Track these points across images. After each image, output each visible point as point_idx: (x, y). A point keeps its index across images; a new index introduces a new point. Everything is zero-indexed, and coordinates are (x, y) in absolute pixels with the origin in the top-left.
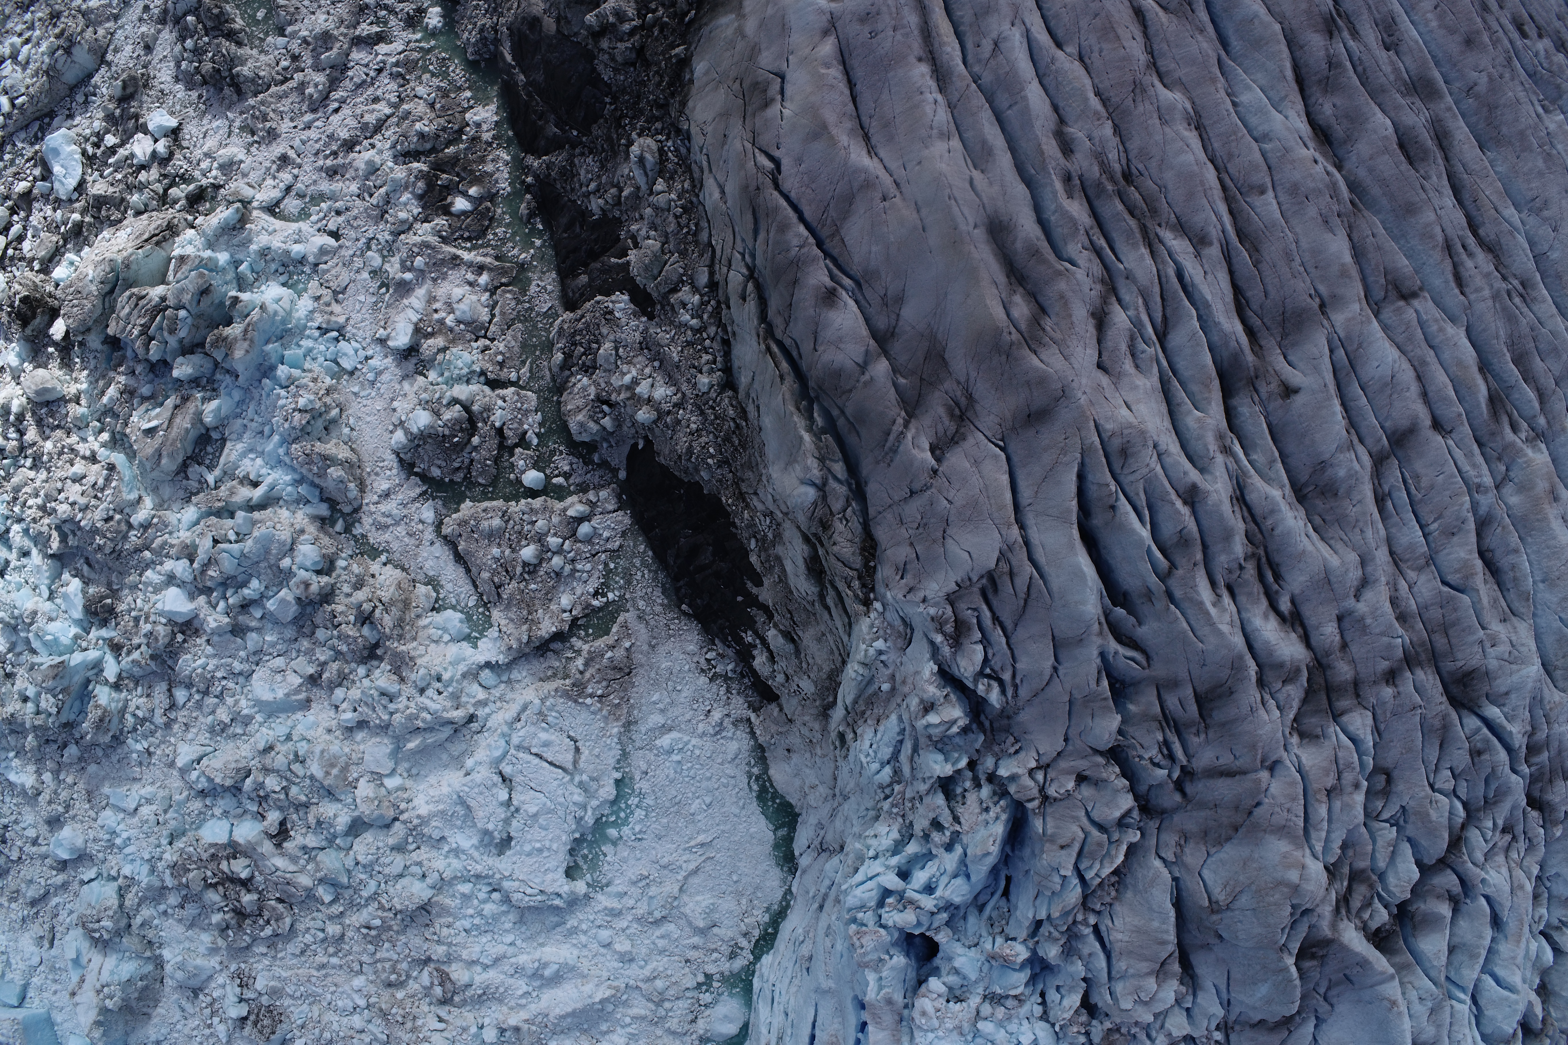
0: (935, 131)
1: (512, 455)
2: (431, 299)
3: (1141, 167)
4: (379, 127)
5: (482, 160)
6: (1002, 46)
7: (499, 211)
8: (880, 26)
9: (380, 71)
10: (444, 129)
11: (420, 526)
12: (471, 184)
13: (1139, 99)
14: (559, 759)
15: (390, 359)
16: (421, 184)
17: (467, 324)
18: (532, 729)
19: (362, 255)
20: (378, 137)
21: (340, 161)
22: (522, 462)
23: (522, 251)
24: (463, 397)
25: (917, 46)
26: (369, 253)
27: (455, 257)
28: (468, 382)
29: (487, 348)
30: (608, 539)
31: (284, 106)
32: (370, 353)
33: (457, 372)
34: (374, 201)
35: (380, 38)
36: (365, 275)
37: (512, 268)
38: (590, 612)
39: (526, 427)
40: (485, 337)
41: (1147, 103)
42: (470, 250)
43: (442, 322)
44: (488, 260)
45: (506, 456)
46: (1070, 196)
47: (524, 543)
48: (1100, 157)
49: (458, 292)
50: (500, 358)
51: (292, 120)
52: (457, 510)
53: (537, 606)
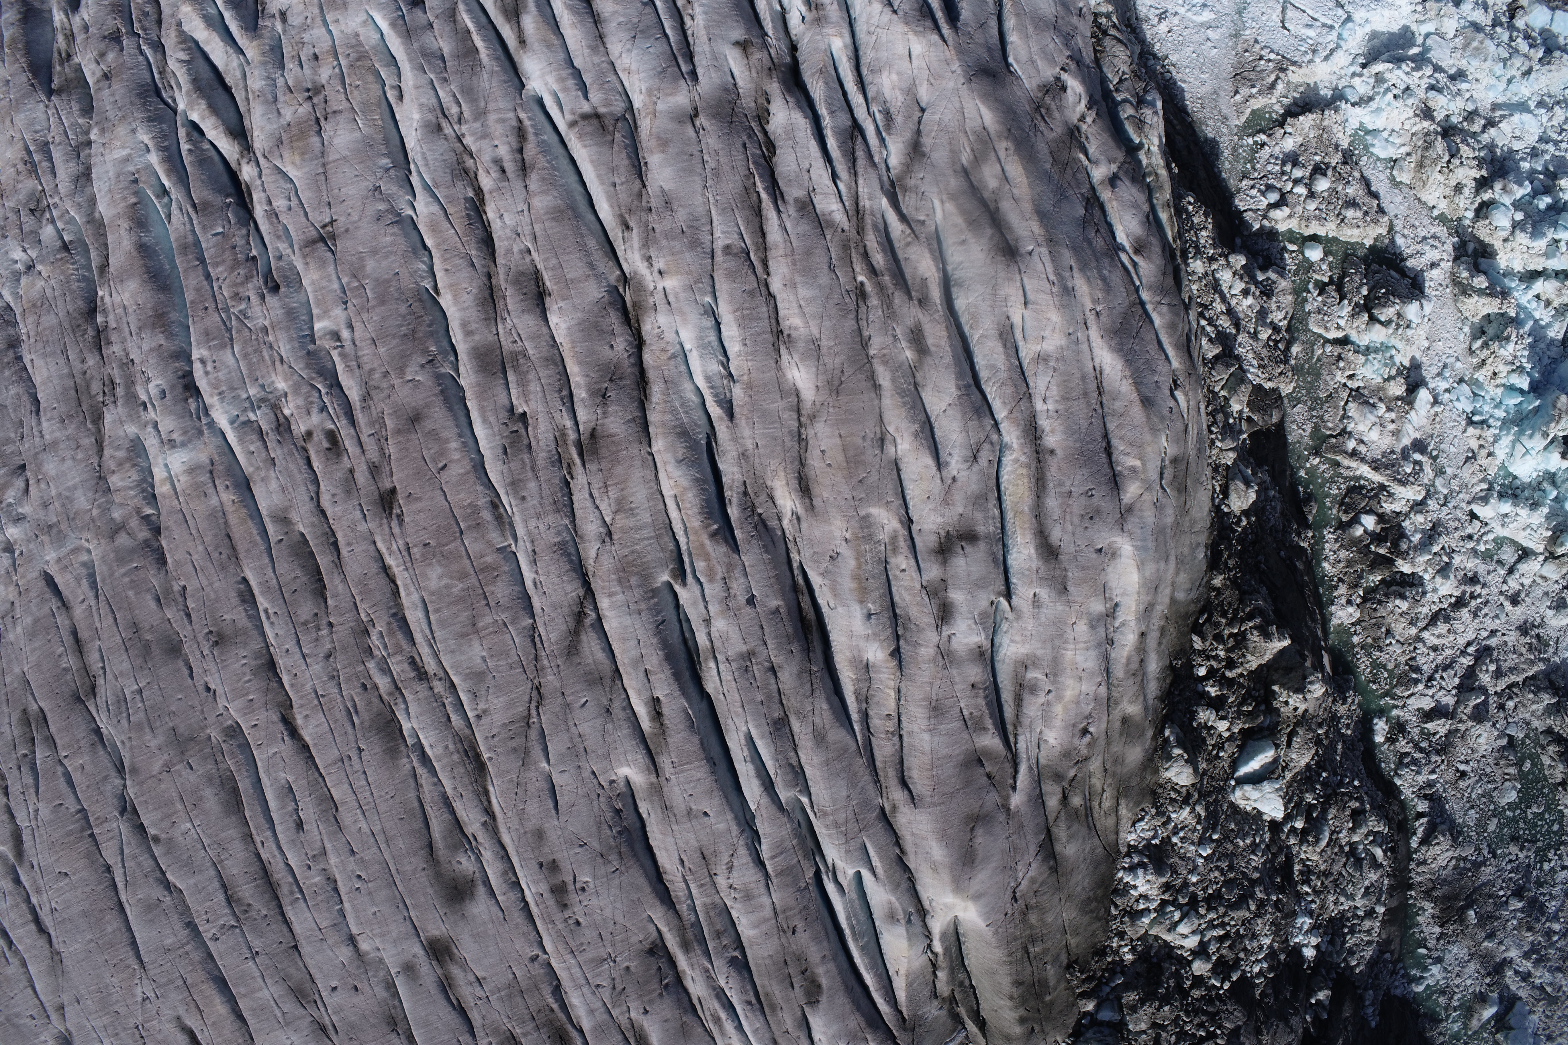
0: (1052, 364)
1: (1331, 277)
2: (1396, 434)
3: (848, 300)
4: (1434, 619)
5: (1350, 563)
6: (968, 453)
7: (1335, 511)
8: (1083, 500)
9: (1431, 679)
10: (1380, 602)
11: (1406, 232)
12: (1360, 540)
13: (837, 372)
14: (1298, 14)
15: (1431, 385)
16: (1404, 546)
17: (1367, 403)
18: (1320, 40)
19: (1451, 491)
20: (1435, 608)
21: (1469, 589)
22: (1324, 267)
23: (1315, 468)
24: (1378, 326)
25: (1054, 469)
26: (1445, 491)
27: (1376, 469)
28: (1368, 348)
29: (1351, 377)
30: (1253, 187)
31: (1511, 660)
32: (1447, 395)
33: (1379, 357)
34: (1443, 541)
35: (1428, 715)
36: (1449, 471)
37: (1327, 451)
38: (1266, 132)
39: (1320, 299)
40: (1351, 390)
41: (830, 366)
42: (1362, 477)
43: (1389, 409)
44: (1346, 462)
45: (1336, 277)
46: (924, 281)
47: (1326, 194)
48: (890, 313)
49: (1373, 436)
50: (1341, 364)
51: (1506, 643)
52: (1376, 239)
53: (1313, 141)
